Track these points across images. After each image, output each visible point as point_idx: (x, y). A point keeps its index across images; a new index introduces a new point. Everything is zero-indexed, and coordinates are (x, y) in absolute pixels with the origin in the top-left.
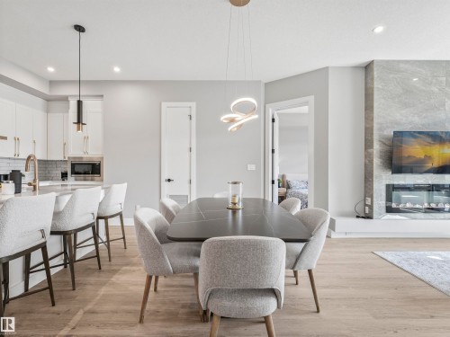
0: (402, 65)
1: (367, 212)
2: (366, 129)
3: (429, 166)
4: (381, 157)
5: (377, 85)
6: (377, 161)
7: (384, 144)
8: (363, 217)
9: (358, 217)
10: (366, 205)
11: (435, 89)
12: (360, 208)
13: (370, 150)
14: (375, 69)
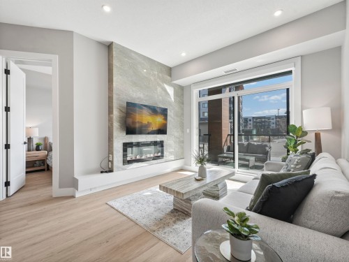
0: (133, 55)
1: (110, 166)
2: (109, 97)
3: (150, 129)
4: (120, 122)
5: (116, 63)
6: (116, 125)
7: (121, 111)
8: (106, 172)
9: (102, 172)
10: (109, 161)
11: (152, 78)
12: (104, 165)
13: (111, 115)
14: (114, 49)
